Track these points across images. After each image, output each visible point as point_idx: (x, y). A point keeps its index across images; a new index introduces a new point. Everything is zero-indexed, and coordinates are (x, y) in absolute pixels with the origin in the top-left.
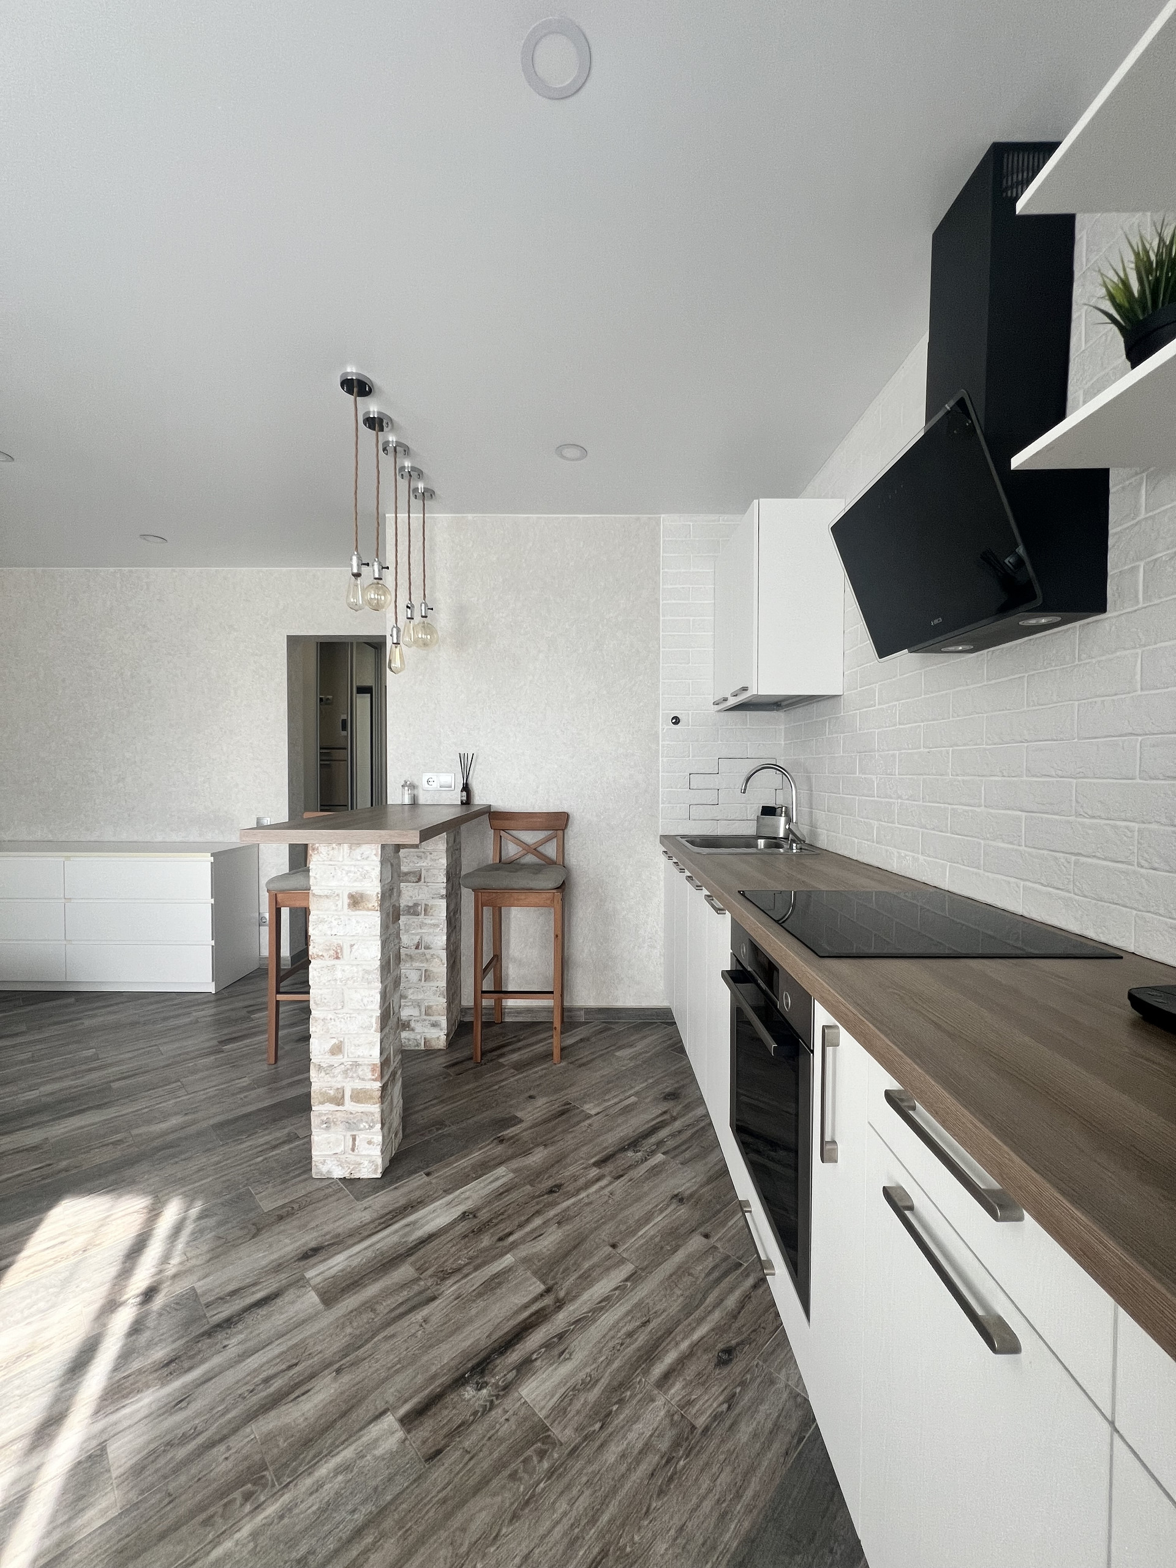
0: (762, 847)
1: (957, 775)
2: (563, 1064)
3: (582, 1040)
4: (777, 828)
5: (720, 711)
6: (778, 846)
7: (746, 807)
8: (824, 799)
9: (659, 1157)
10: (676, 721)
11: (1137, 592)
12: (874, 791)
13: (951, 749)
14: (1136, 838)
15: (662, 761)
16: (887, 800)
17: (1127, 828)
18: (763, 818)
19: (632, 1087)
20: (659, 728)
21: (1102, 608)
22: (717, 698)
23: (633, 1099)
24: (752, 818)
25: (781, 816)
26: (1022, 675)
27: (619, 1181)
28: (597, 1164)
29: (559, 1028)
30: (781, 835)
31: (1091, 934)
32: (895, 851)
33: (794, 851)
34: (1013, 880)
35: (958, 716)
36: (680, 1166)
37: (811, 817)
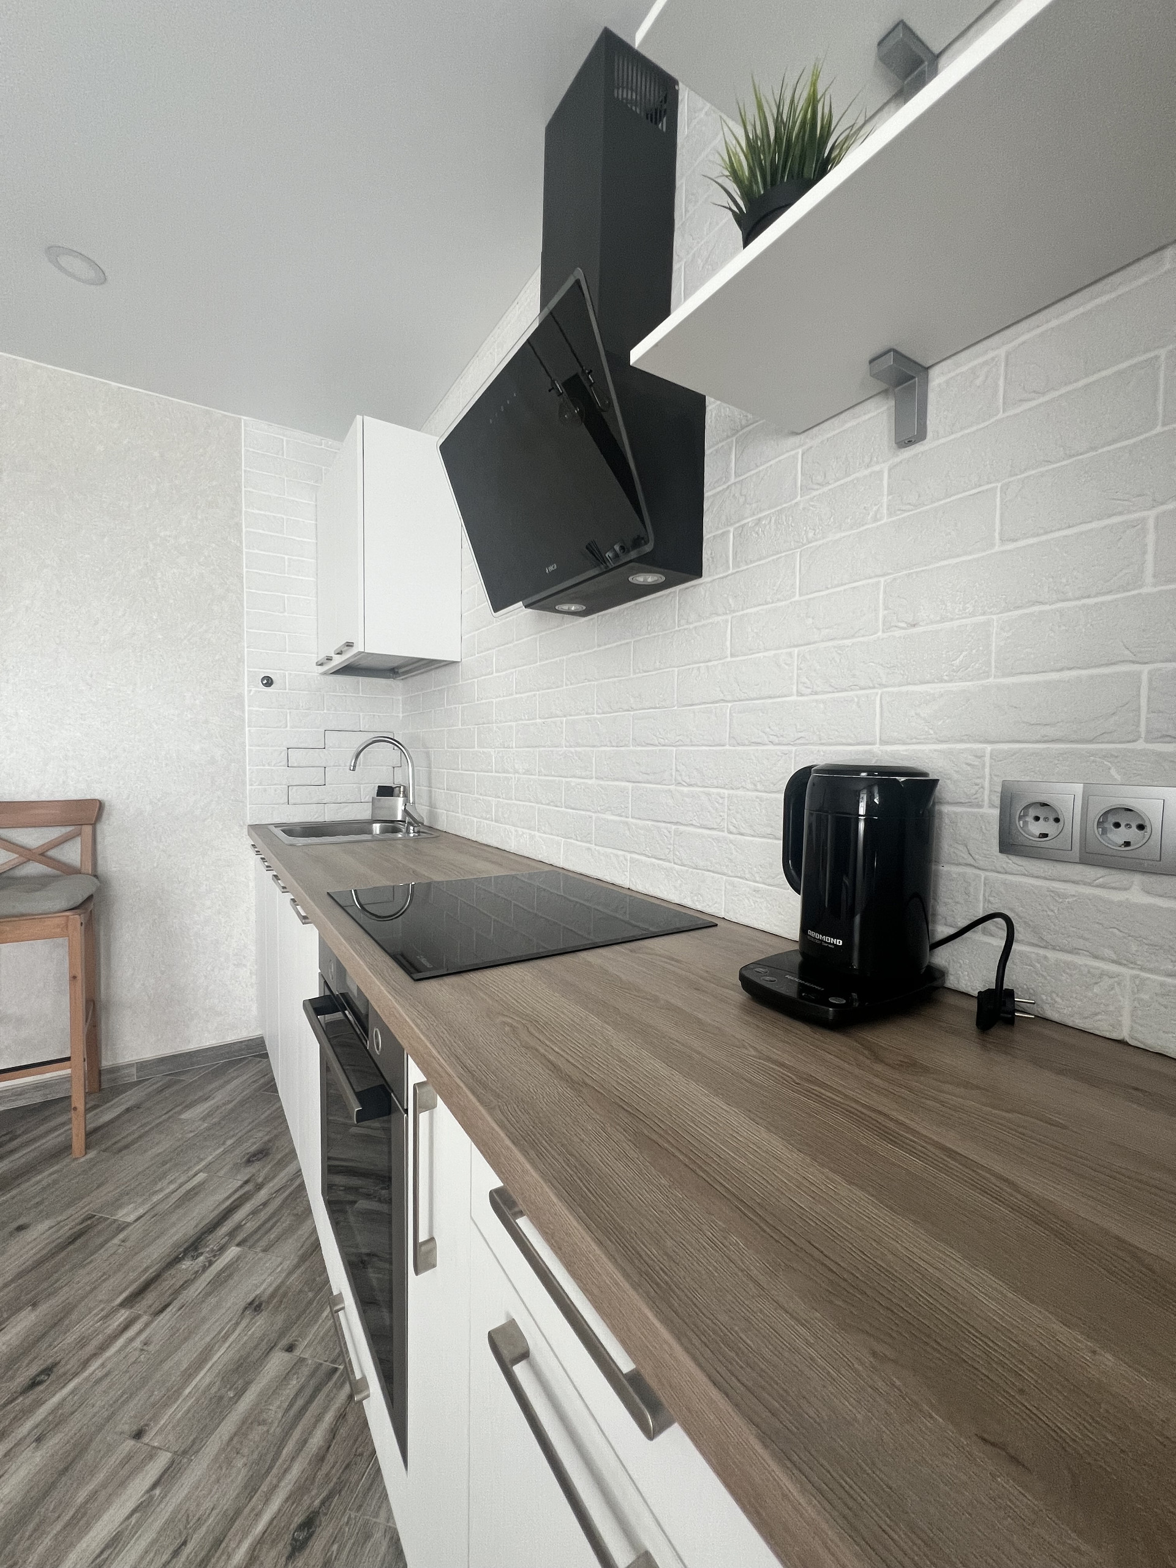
0: (378, 832)
1: (571, 746)
2: (92, 1154)
3: (128, 1110)
4: (394, 809)
5: (325, 673)
6: (396, 830)
7: (360, 787)
8: (444, 775)
9: (233, 1251)
10: (268, 682)
11: (727, 557)
12: (492, 766)
13: (565, 719)
14: (726, 804)
15: (249, 731)
16: (505, 775)
17: (719, 794)
18: (380, 799)
19: (202, 1160)
20: (244, 690)
21: (698, 573)
22: (322, 656)
23: (202, 1176)
24: (366, 800)
25: (399, 796)
26: (628, 641)
27: (162, 1316)
28: (128, 1302)
29: (81, 1107)
30: (399, 818)
31: (688, 902)
32: (513, 829)
33: (412, 835)
34: (620, 853)
35: (571, 684)
36: (261, 1255)
37: (430, 797)
